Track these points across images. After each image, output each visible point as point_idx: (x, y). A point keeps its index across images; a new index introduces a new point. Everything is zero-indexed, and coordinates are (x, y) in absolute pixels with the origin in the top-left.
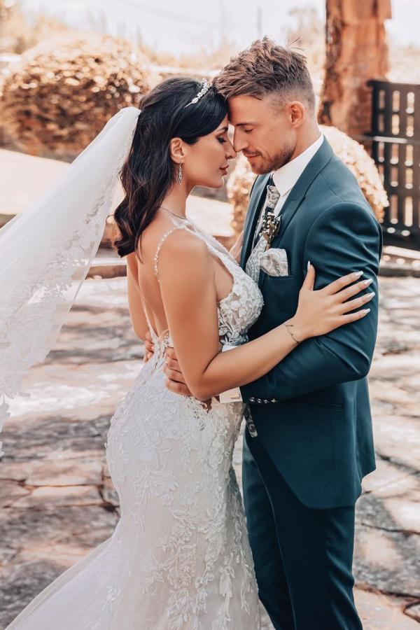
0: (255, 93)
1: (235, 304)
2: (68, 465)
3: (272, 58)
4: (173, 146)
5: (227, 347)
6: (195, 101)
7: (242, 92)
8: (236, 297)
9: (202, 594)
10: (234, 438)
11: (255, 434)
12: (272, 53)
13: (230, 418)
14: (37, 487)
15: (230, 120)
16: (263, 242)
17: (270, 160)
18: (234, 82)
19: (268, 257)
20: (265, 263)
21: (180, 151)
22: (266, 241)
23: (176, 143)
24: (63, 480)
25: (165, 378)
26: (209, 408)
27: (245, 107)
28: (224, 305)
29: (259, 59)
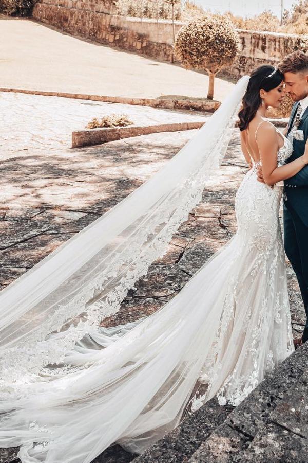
0: (293, 71)
1: (285, 150)
2: (208, 208)
3: (301, 58)
4: (261, 92)
5: (280, 165)
6: (270, 76)
7: (289, 71)
8: (285, 147)
9: (268, 253)
10: (280, 200)
11: (286, 199)
12: (301, 56)
13: (279, 192)
14: (198, 217)
15: (284, 81)
16: (295, 127)
17: (299, 97)
18: (286, 67)
19: (296, 133)
20: (295, 135)
21: (263, 94)
22: (296, 127)
23: (262, 91)
24: (207, 215)
25: (257, 176)
26: (273, 188)
27: (290, 76)
28: (281, 150)
29: (295, 58)
